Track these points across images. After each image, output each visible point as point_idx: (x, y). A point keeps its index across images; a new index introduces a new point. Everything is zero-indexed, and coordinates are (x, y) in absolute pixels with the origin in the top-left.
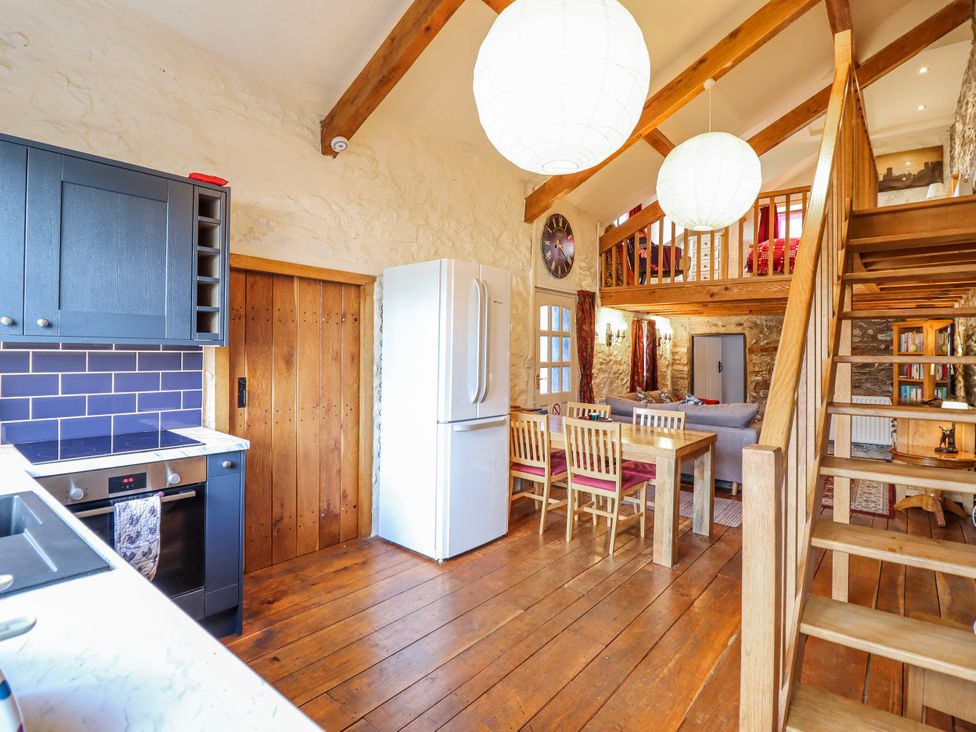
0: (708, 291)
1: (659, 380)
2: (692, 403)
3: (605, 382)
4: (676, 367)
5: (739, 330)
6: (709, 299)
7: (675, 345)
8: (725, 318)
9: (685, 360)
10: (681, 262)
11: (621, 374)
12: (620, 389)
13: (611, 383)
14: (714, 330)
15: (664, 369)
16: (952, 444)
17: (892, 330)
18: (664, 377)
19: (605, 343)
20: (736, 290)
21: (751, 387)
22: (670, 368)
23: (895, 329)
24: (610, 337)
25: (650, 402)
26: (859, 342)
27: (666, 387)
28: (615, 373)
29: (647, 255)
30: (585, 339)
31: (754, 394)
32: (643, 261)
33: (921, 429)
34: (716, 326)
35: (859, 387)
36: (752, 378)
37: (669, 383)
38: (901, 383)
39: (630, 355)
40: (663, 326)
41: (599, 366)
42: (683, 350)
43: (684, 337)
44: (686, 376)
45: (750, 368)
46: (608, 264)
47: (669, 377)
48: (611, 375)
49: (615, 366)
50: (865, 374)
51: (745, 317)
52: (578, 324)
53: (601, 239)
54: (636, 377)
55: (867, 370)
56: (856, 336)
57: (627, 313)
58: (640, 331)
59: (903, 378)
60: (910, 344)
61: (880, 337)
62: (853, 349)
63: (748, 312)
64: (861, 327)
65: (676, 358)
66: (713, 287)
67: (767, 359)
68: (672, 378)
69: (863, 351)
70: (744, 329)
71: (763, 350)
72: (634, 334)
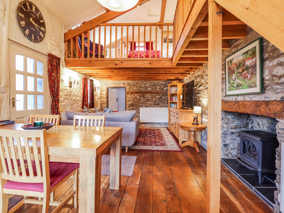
0: (115, 63)
1: (95, 104)
2: (108, 112)
3: (68, 105)
4: (102, 99)
6: (115, 67)
7: (101, 91)
8: (119, 81)
9: (105, 97)
10: (103, 51)
11: (77, 101)
12: (77, 108)
13: (72, 105)
14: (115, 86)
15: (97, 100)
16: (197, 121)
18: (97, 103)
19: (68, 85)
20: (126, 63)
21: (128, 106)
22: (100, 100)
23: (169, 86)
24: (71, 83)
25: (90, 113)
26: (159, 90)
27: (98, 107)
28: (74, 100)
29: (88, 46)
30: (53, 81)
31: (129, 108)
32: (86, 48)
33: (186, 117)
34: (116, 84)
35: (159, 105)
36: (128, 103)
37: (99, 105)
38: (171, 103)
39: (82, 93)
40: (97, 83)
41: (64, 97)
42: (104, 93)
43: (105, 88)
44: (105, 103)
45: (127, 99)
46: (69, 47)
47: (99, 103)
48: (72, 101)
49: (74, 97)
50: (160, 100)
51: (126, 81)
52: (48, 72)
53: (65, 34)
54: (85, 103)
55: (161, 99)
56: (158, 88)
57: (80, 74)
58: (86, 83)
59: (171, 101)
60: (173, 90)
61: (165, 89)
62: (157, 92)
63: (127, 78)
64: (159, 85)
65: (102, 96)
66: (116, 61)
67: (133, 96)
68: (101, 103)
69: (160, 93)
70: (125, 85)
71: (132, 93)
72: (84, 84)
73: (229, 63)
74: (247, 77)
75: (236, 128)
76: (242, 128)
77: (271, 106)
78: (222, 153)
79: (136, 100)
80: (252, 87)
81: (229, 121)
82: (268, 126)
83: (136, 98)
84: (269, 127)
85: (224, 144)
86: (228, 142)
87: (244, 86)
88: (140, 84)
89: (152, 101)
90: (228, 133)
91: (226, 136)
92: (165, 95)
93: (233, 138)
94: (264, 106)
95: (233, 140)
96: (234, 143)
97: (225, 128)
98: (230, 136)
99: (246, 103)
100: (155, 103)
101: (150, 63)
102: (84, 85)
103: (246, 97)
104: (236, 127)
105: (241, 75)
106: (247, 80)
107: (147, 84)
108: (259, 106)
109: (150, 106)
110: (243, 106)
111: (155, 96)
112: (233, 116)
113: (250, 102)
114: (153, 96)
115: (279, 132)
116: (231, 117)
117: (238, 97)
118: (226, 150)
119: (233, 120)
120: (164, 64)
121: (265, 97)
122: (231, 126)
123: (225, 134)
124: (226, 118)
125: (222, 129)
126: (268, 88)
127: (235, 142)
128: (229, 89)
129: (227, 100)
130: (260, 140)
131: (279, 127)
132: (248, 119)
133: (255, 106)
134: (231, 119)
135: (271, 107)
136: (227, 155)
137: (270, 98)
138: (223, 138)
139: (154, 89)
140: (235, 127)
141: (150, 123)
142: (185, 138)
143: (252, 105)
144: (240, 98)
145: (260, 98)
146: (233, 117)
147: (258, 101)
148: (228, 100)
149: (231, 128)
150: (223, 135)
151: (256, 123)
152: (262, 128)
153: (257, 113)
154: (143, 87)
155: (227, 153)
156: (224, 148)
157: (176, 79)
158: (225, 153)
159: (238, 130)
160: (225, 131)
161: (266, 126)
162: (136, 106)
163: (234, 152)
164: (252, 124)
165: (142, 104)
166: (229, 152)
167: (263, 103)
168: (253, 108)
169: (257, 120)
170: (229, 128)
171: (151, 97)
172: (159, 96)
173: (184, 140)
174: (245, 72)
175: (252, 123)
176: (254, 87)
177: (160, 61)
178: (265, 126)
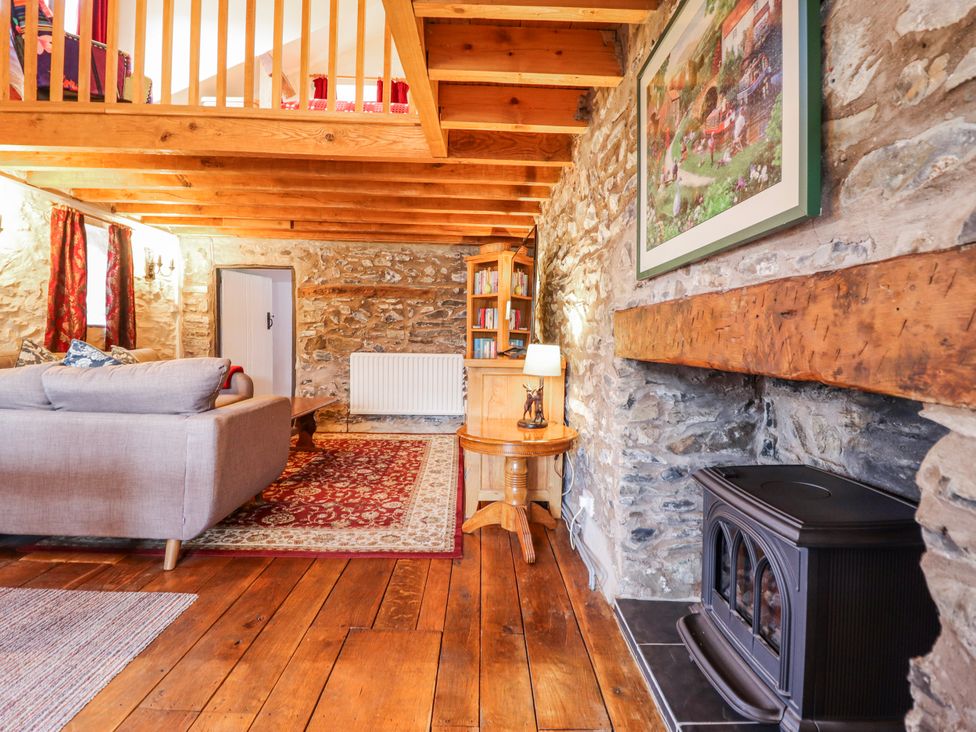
0: (157, 128)
4: (191, 317)
5: (285, 261)
6: (159, 146)
7: (188, 281)
8: (266, 242)
9: (204, 306)
11: (14, 313)
14: (249, 260)
16: (539, 412)
17: (466, 269)
21: (301, 346)
22: (179, 318)
23: (470, 266)
26: (433, 283)
31: (305, 356)
33: (498, 391)
34: (252, 252)
35: (431, 342)
36: (302, 333)
37: (177, 343)
38: (475, 335)
42: (202, 289)
43: (203, 267)
44: (206, 332)
45: (300, 319)
47: (177, 333)
50: (437, 325)
51: (293, 242)
55: (440, 320)
56: (427, 276)
57: (36, 192)
58: (78, 236)
59: (477, 328)
60: (485, 283)
61: (455, 277)
62: (426, 292)
63: (287, 226)
64: (434, 263)
65: (189, 302)
66: (166, 120)
67: (323, 305)
68: (184, 333)
69: (436, 295)
70: (292, 259)
71: (319, 292)
72: (59, 237)
73: (654, 92)
74: (726, 136)
75: (693, 446)
76: (723, 447)
77: (875, 304)
78: (625, 574)
79: (336, 321)
80: (757, 187)
81: (661, 412)
82: (845, 441)
83: (337, 313)
84: (851, 450)
85: (638, 526)
86: (654, 518)
87: (712, 198)
88: (352, 257)
89: (402, 328)
90: (653, 475)
91: (647, 486)
92: (456, 303)
93: (680, 498)
94: (824, 307)
95: (677, 506)
96: (684, 521)
97: (642, 446)
98: (667, 486)
99: (721, 302)
100: (416, 336)
101: (330, 138)
102: (58, 245)
103: (722, 270)
104: (694, 443)
105: (700, 137)
106: (726, 156)
107: (384, 256)
108: (790, 313)
109: (396, 347)
110: (706, 323)
111: (414, 308)
112: (683, 387)
113: (744, 292)
114: (409, 305)
115: (944, 530)
116: (670, 394)
117: (688, 273)
118: (643, 556)
119: (682, 405)
120: (395, 142)
121: (836, 247)
122: (670, 437)
123: (640, 477)
124: (647, 397)
125: (629, 451)
126: (856, 170)
127: (686, 516)
128: (649, 240)
129: (642, 304)
130: (799, 544)
131: (945, 480)
132: (750, 404)
133: (768, 317)
134: (672, 402)
135: (881, 309)
136: (649, 583)
137: (868, 244)
138: (630, 498)
139: (410, 280)
140: (689, 442)
141: (393, 417)
142: (491, 487)
143: (751, 316)
144: (696, 282)
145: (802, 260)
146: (679, 394)
147: (787, 280)
148: (650, 302)
149: (671, 449)
150: (634, 486)
151: (789, 422)
152: (816, 452)
153: (777, 365)
154: (365, 270)
155: (649, 571)
156: (635, 546)
157: (497, 237)
158: (640, 573)
159: (704, 459)
160: (640, 462)
161: (837, 443)
162: (335, 347)
163: (681, 570)
164: (772, 429)
165: (363, 340)
166: (659, 570)
167: (824, 284)
168: (758, 330)
169: (791, 409)
170: (663, 446)
171: (401, 312)
172: (431, 308)
173: (483, 497)
174: (722, 104)
175: (769, 423)
176: (766, 185)
177: (378, 128)
178: (833, 444)
